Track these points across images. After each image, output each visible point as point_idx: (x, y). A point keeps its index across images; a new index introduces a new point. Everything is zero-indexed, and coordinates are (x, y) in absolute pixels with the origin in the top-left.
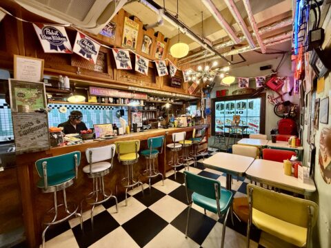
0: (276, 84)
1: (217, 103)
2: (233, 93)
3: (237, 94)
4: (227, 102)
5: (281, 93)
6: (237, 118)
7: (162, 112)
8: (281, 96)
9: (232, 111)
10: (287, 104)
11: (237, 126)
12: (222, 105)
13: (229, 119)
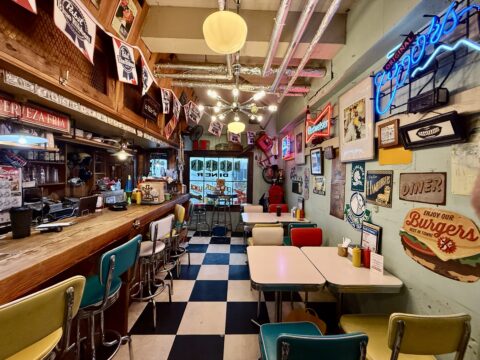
0: (266, 144)
1: (192, 159)
2: (216, 146)
3: (222, 149)
4: (207, 159)
5: (269, 155)
6: (221, 183)
7: (78, 168)
8: (268, 159)
9: (214, 173)
10: (275, 168)
11: (222, 194)
12: (201, 163)
13: (210, 184)
